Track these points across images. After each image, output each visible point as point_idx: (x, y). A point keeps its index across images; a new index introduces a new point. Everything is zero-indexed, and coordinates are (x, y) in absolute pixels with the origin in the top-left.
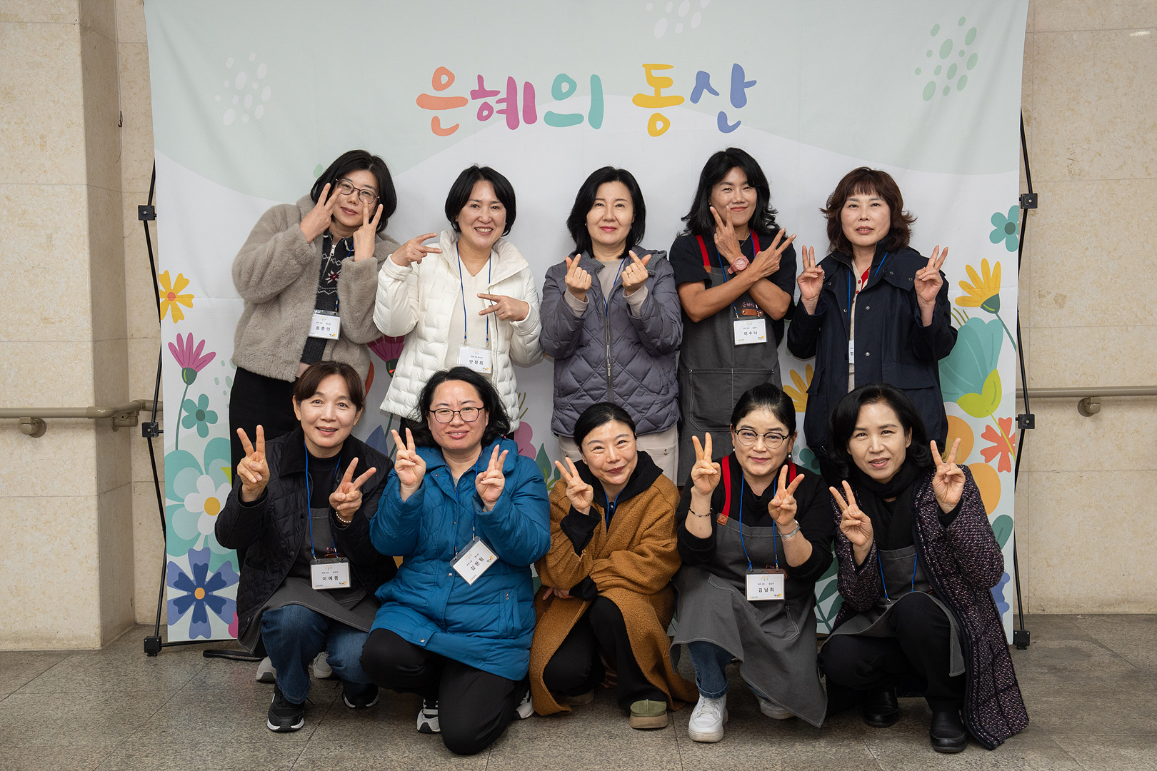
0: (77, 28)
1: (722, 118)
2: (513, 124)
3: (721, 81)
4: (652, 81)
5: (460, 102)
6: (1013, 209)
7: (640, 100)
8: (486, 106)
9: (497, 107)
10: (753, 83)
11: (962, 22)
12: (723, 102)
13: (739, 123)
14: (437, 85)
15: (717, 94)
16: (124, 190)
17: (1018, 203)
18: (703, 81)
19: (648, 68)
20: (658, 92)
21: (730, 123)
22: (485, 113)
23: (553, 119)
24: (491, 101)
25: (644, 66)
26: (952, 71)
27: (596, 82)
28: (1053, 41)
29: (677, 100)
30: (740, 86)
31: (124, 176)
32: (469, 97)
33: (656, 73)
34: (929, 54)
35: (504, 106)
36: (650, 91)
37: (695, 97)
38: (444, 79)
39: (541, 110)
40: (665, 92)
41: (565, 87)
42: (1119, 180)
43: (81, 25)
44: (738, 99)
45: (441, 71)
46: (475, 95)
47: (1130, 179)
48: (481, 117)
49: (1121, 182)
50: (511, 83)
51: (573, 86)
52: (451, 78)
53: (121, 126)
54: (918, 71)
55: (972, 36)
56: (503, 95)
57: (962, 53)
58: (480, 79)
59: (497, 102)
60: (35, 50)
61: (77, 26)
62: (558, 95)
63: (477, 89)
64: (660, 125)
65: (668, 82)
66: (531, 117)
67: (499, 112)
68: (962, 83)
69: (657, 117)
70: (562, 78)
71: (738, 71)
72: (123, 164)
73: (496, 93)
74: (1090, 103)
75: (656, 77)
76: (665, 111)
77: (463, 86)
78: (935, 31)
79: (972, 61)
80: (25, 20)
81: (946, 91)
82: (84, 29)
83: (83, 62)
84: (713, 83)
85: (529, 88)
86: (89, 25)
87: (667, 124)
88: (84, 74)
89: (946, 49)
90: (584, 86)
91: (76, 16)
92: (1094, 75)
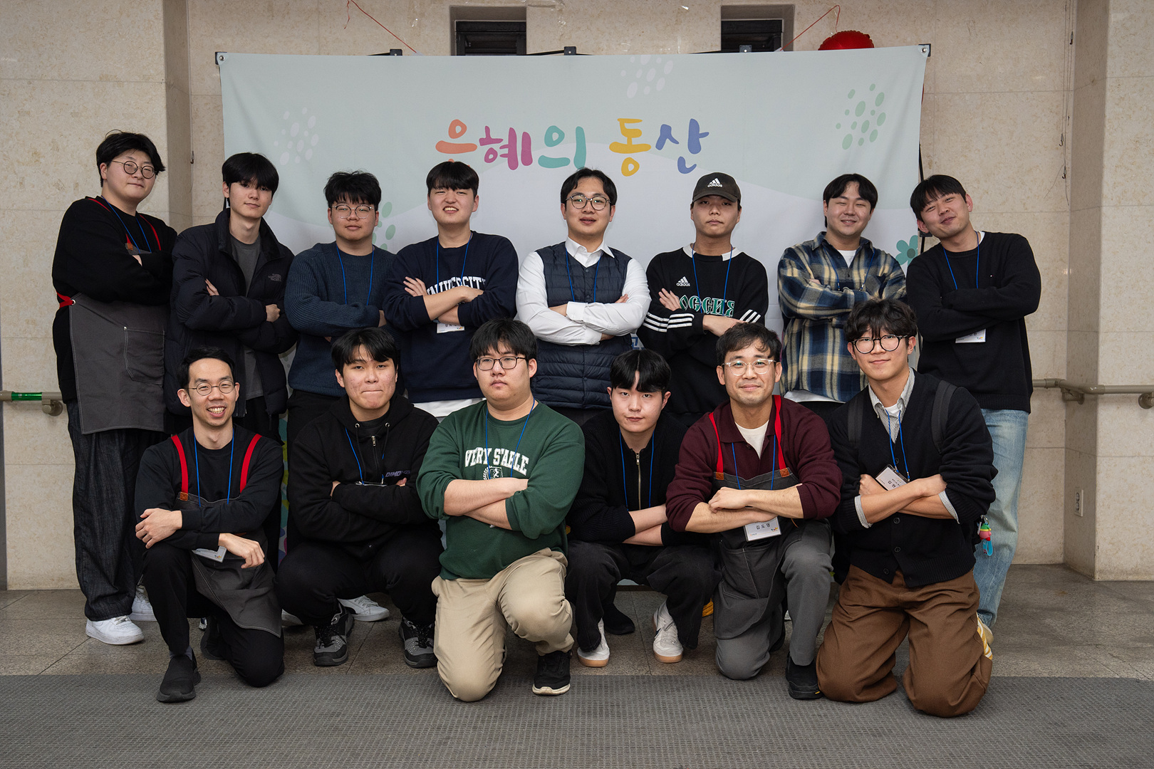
0: (163, 86)
1: (681, 162)
2: (513, 165)
3: (681, 133)
4: (625, 132)
5: (471, 148)
6: (913, 238)
7: (616, 147)
8: (491, 151)
9: (500, 152)
10: (706, 134)
11: (873, 88)
12: (683, 149)
13: (695, 166)
14: (453, 134)
15: (677, 143)
16: (194, 215)
17: (917, 233)
18: (666, 132)
19: (622, 121)
20: (629, 141)
21: (688, 166)
22: (491, 156)
23: (545, 162)
24: (496, 147)
25: (618, 120)
26: (865, 127)
27: (580, 133)
28: (950, 101)
29: (645, 148)
30: (695, 137)
31: (194, 203)
32: (478, 144)
33: (628, 126)
34: (847, 112)
35: (506, 151)
36: (624, 140)
37: (660, 145)
38: (458, 129)
39: (535, 155)
40: (635, 141)
41: (555, 136)
42: (1002, 213)
43: (166, 83)
44: (694, 147)
45: (456, 123)
46: (483, 142)
47: (1011, 213)
48: (487, 160)
49: (1004, 215)
50: (512, 133)
51: (562, 135)
52: (464, 128)
53: (192, 163)
54: (838, 126)
55: (880, 99)
56: (506, 142)
57: (873, 113)
58: (487, 129)
59: (501, 148)
60: (130, 104)
61: (164, 85)
62: (550, 142)
63: (485, 137)
64: (631, 167)
65: (638, 133)
66: (527, 160)
67: (501, 156)
68: (874, 136)
69: (628, 161)
70: (553, 129)
71: (694, 125)
72: (194, 193)
73: (500, 141)
74: (979, 151)
75: (629, 129)
76: (635, 156)
77: (473, 135)
78: (851, 94)
79: (881, 119)
80: (122, 80)
81: (861, 142)
82: (169, 86)
83: (168, 114)
84: (674, 134)
85: (526, 137)
86: (172, 83)
87: (637, 166)
88: (168, 123)
89: (861, 108)
90: (571, 136)
91: (162, 77)
92: (983, 128)
